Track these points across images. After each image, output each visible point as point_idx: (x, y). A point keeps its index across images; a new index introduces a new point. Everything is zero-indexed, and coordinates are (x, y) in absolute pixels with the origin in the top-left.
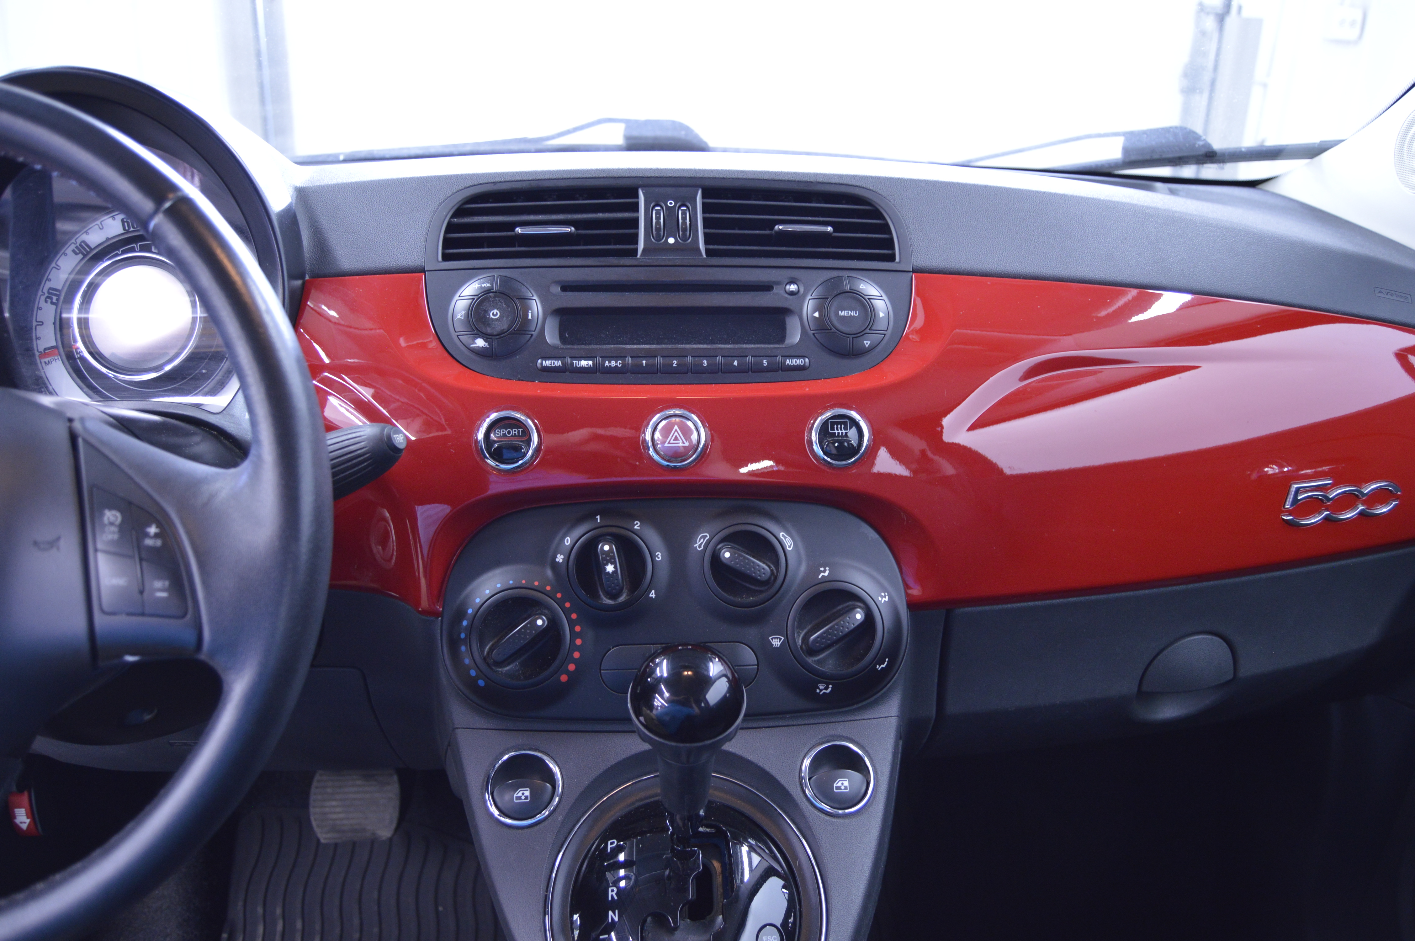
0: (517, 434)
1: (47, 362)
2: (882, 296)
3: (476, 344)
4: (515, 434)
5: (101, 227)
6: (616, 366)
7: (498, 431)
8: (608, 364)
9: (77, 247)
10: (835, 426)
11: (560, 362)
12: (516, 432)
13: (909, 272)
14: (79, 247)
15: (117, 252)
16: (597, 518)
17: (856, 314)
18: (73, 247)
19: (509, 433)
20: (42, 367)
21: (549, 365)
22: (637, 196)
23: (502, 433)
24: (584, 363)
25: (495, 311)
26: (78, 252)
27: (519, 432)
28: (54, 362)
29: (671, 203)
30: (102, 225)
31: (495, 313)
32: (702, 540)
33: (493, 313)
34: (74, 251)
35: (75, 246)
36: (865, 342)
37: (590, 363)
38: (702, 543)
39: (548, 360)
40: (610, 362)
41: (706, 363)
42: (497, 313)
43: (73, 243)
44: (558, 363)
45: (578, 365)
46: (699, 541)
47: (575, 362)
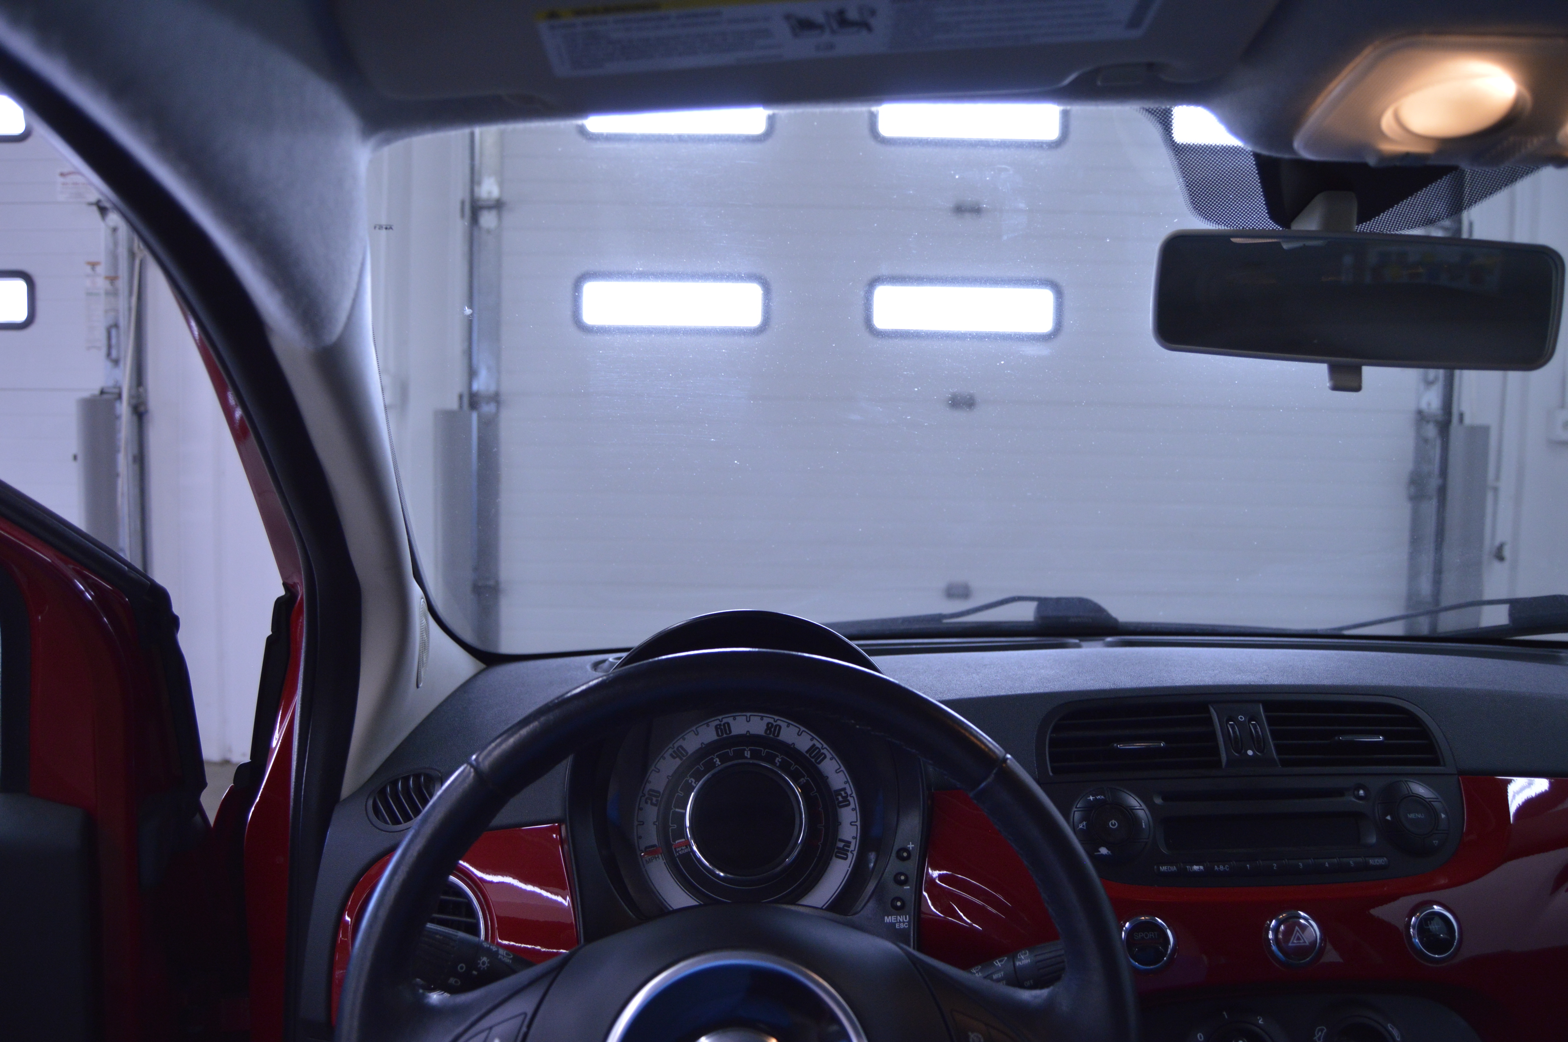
0: (1154, 937)
1: (648, 860)
2: (1438, 799)
3: (1099, 852)
4: (1152, 937)
5: (697, 733)
6: (1225, 870)
7: (1136, 934)
8: (1217, 869)
9: (674, 752)
10: (1429, 922)
11: (1174, 867)
12: (1153, 935)
13: (1455, 774)
14: (677, 751)
15: (712, 756)
16: (1224, 1014)
17: (1422, 816)
18: (670, 751)
19: (1146, 936)
20: (644, 865)
21: (1166, 871)
22: (1209, 712)
23: (1140, 936)
24: (1196, 868)
25: (1113, 821)
26: (675, 756)
27: (1155, 935)
28: (654, 860)
29: (1241, 718)
30: (697, 731)
31: (1113, 823)
32: (1320, 1033)
33: (1112, 823)
34: (671, 755)
35: (673, 750)
36: (1434, 842)
37: (1201, 867)
38: (1321, 1035)
39: (1164, 866)
40: (1218, 867)
41: (1301, 865)
42: (1115, 823)
43: (670, 747)
44: (1174, 868)
45: (1191, 869)
46: (1318, 1034)
47: (1188, 867)
